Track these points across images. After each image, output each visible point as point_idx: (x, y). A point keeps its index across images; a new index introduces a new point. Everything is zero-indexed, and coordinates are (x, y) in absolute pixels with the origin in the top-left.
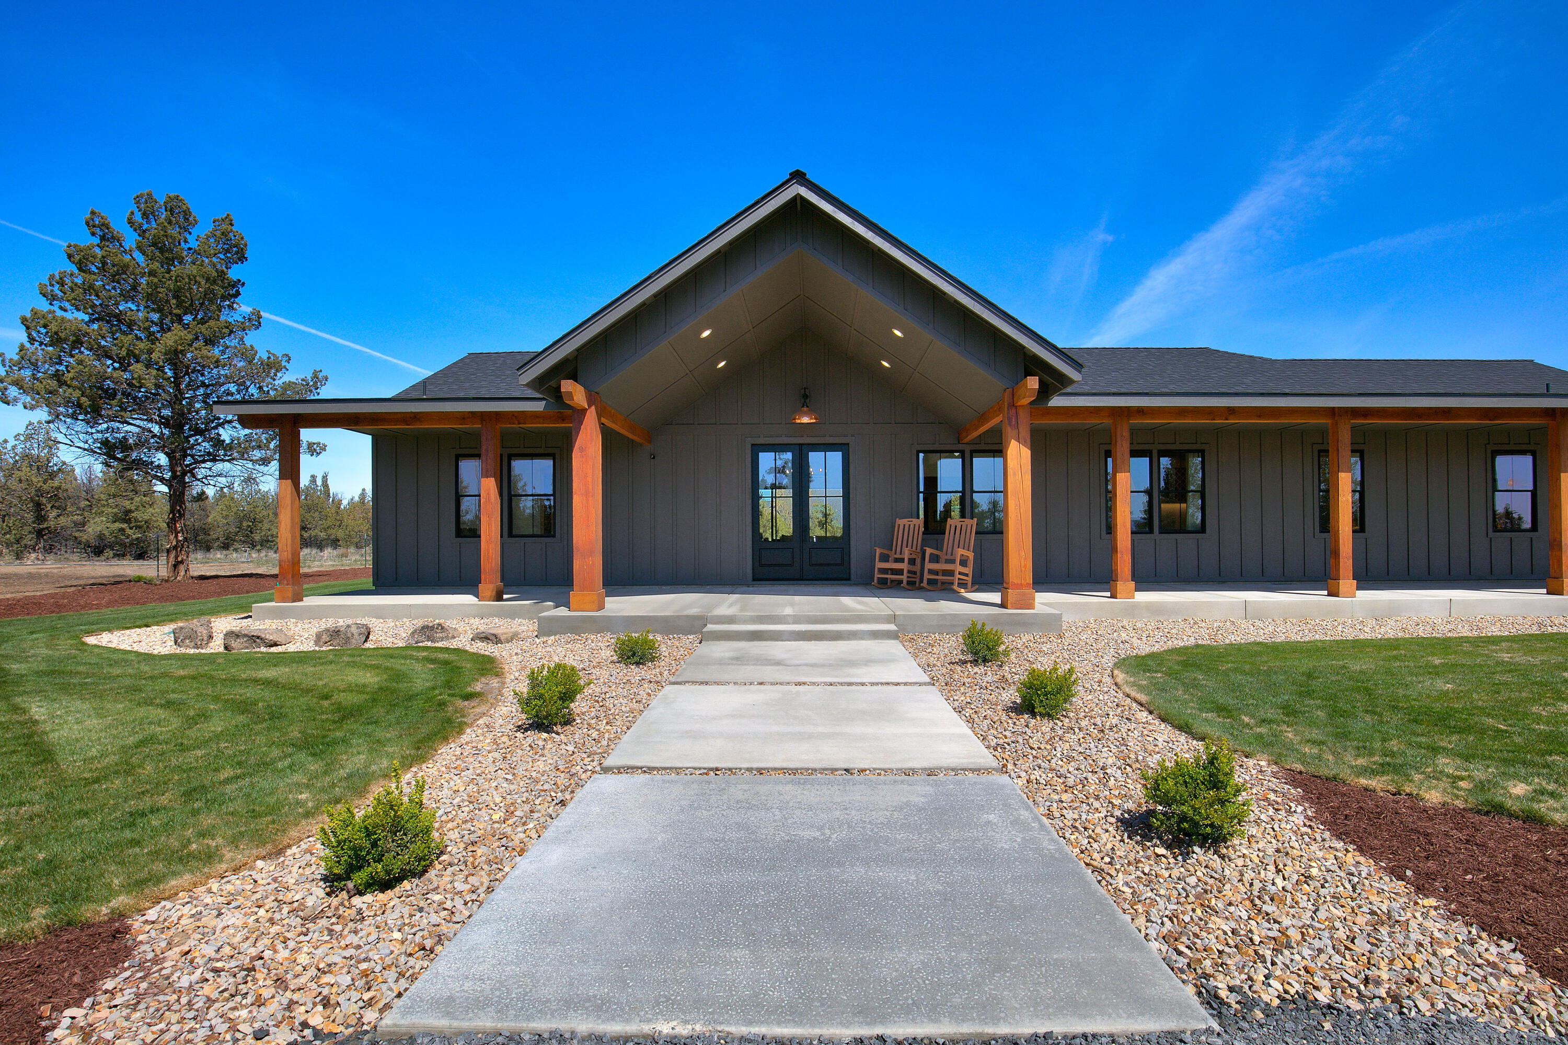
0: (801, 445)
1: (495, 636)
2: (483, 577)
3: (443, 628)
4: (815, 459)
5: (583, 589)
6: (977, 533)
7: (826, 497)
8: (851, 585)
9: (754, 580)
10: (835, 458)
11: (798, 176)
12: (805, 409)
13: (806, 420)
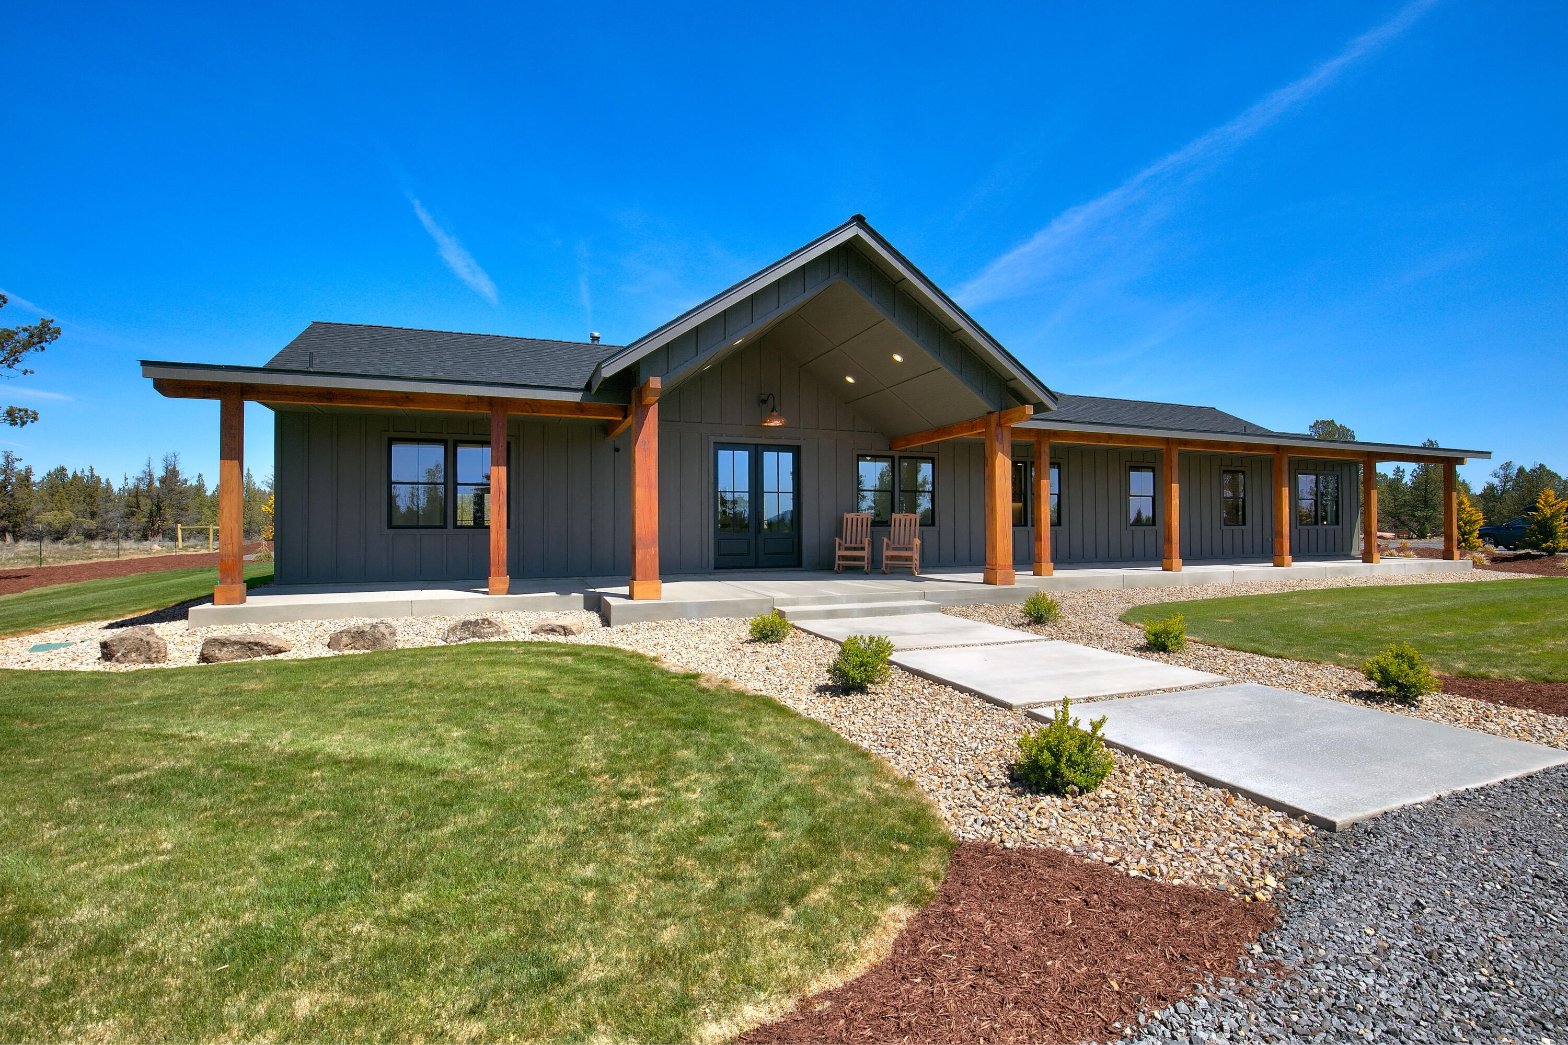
0: (756, 445)
1: (564, 628)
2: (492, 569)
3: (490, 623)
4: (769, 458)
5: (645, 578)
6: (920, 525)
7: (778, 492)
8: (802, 571)
9: (715, 568)
10: (787, 458)
11: (859, 220)
12: (775, 413)
13: (777, 423)
